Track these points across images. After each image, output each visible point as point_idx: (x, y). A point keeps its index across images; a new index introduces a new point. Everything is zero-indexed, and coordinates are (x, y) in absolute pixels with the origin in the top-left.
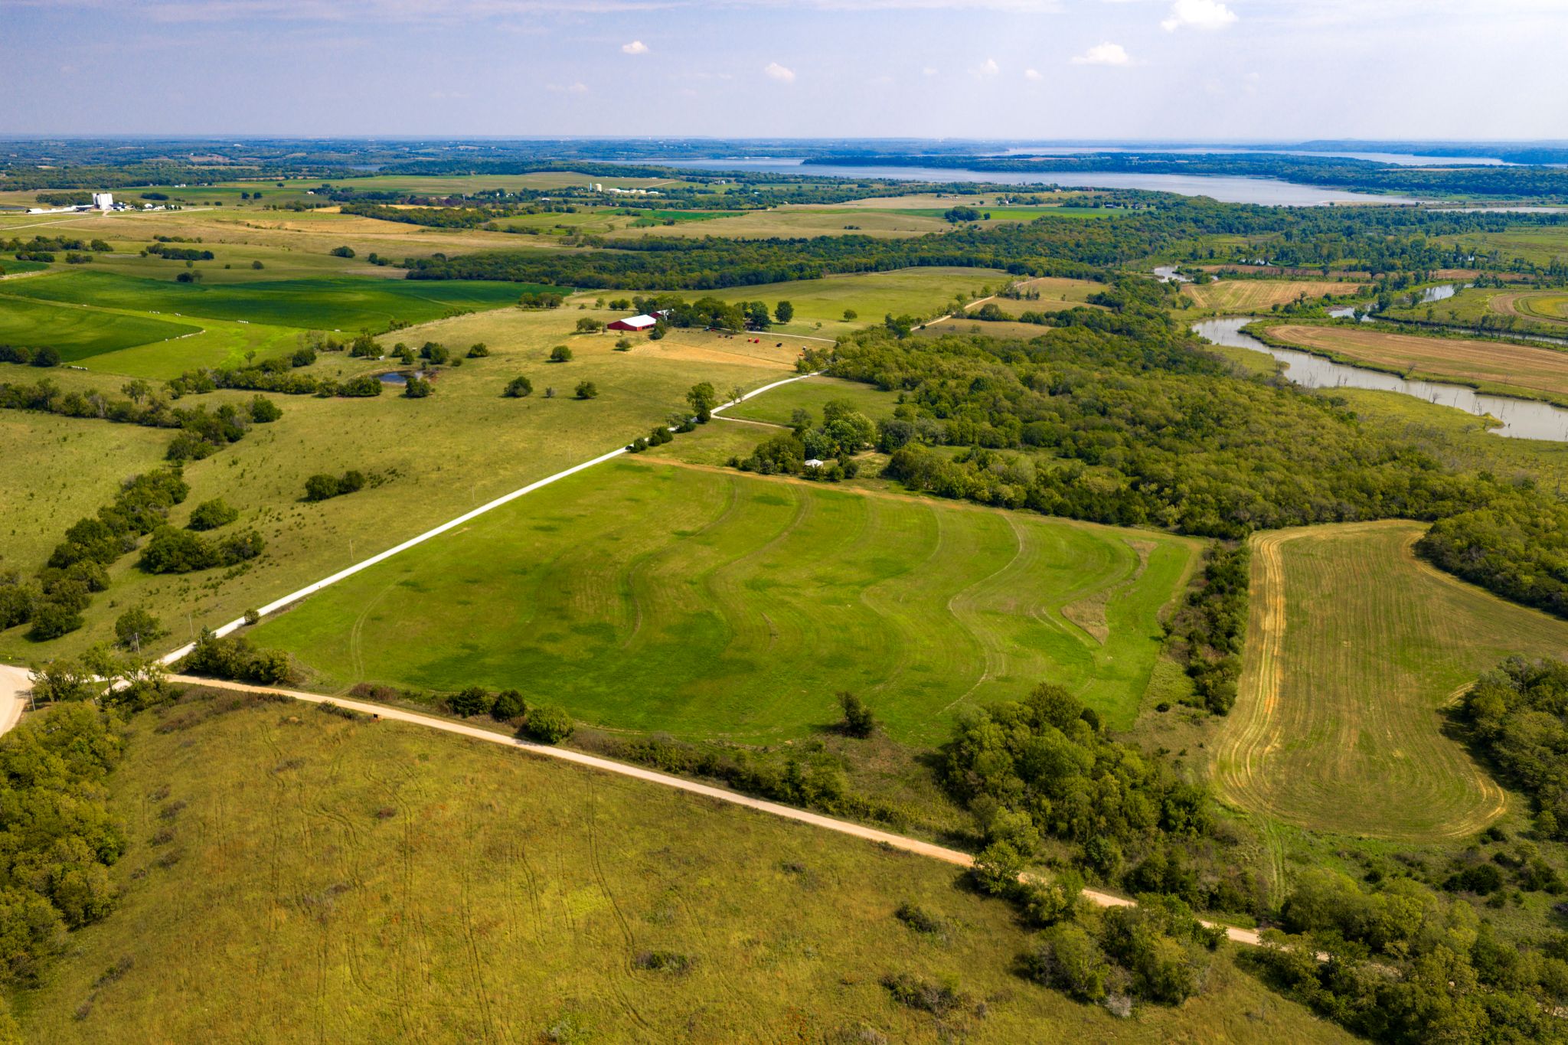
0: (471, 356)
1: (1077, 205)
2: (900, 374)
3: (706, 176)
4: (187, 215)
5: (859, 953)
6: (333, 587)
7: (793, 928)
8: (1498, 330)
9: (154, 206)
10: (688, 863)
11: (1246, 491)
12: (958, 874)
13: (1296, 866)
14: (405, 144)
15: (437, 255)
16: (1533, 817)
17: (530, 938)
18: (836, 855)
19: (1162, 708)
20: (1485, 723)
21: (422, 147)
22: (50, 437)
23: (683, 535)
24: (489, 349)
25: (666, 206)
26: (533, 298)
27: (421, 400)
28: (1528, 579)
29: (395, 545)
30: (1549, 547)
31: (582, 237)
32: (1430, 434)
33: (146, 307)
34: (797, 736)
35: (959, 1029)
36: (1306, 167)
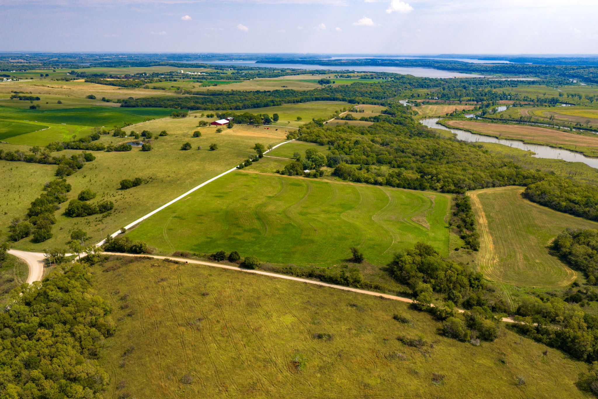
0: (161, 135)
1: (365, 78)
2: (327, 139)
3: (221, 67)
4: (22, 83)
5: (386, 331)
6: (148, 219)
7: (361, 324)
8: (526, 121)
9: (7, 79)
10: (317, 305)
11: (462, 177)
12: (408, 305)
13: (515, 297)
14: (97, 55)
15: (130, 98)
16: (586, 279)
17: (275, 331)
18: (366, 301)
19: (456, 250)
20: (564, 250)
21: (104, 56)
22: (5, 168)
23: (270, 197)
24: (168, 132)
25: (211, 79)
26: (176, 114)
27: (149, 152)
28: (564, 204)
29: (165, 204)
30: (568, 193)
31: (183, 91)
32: (513, 157)
33: (22, 119)
34: (337, 263)
35: (427, 351)
36: (443, 64)
